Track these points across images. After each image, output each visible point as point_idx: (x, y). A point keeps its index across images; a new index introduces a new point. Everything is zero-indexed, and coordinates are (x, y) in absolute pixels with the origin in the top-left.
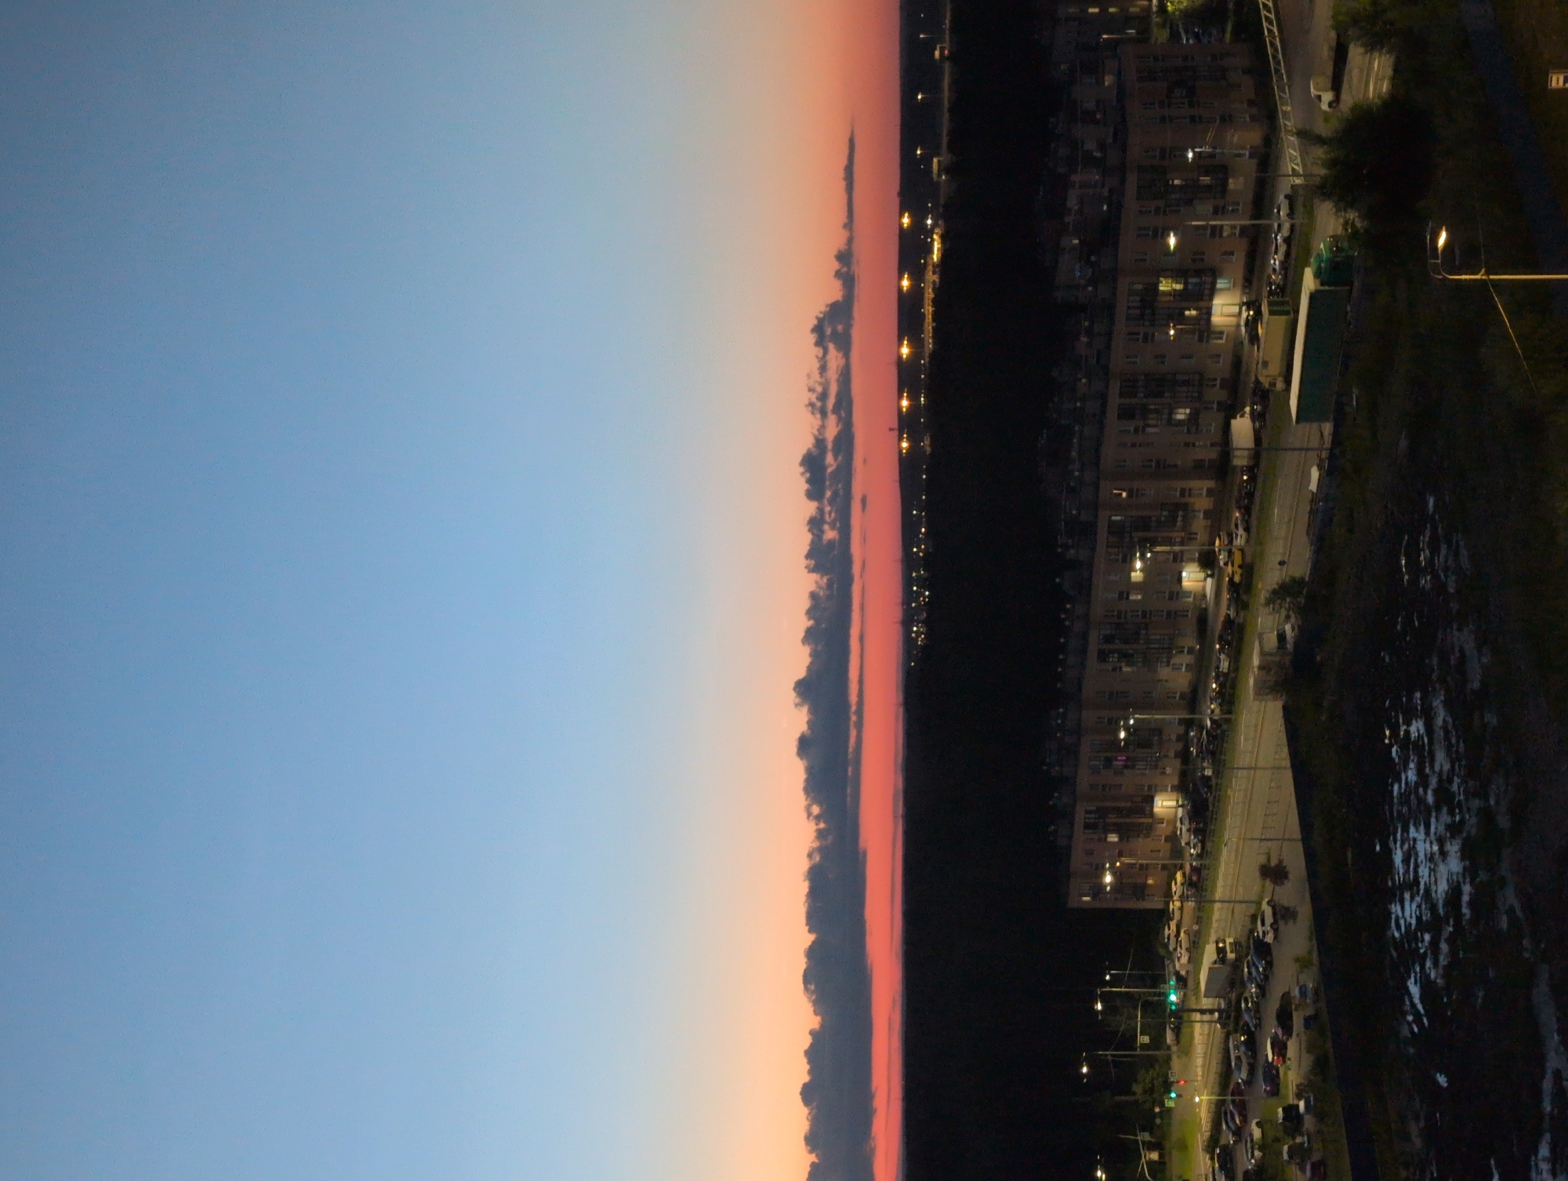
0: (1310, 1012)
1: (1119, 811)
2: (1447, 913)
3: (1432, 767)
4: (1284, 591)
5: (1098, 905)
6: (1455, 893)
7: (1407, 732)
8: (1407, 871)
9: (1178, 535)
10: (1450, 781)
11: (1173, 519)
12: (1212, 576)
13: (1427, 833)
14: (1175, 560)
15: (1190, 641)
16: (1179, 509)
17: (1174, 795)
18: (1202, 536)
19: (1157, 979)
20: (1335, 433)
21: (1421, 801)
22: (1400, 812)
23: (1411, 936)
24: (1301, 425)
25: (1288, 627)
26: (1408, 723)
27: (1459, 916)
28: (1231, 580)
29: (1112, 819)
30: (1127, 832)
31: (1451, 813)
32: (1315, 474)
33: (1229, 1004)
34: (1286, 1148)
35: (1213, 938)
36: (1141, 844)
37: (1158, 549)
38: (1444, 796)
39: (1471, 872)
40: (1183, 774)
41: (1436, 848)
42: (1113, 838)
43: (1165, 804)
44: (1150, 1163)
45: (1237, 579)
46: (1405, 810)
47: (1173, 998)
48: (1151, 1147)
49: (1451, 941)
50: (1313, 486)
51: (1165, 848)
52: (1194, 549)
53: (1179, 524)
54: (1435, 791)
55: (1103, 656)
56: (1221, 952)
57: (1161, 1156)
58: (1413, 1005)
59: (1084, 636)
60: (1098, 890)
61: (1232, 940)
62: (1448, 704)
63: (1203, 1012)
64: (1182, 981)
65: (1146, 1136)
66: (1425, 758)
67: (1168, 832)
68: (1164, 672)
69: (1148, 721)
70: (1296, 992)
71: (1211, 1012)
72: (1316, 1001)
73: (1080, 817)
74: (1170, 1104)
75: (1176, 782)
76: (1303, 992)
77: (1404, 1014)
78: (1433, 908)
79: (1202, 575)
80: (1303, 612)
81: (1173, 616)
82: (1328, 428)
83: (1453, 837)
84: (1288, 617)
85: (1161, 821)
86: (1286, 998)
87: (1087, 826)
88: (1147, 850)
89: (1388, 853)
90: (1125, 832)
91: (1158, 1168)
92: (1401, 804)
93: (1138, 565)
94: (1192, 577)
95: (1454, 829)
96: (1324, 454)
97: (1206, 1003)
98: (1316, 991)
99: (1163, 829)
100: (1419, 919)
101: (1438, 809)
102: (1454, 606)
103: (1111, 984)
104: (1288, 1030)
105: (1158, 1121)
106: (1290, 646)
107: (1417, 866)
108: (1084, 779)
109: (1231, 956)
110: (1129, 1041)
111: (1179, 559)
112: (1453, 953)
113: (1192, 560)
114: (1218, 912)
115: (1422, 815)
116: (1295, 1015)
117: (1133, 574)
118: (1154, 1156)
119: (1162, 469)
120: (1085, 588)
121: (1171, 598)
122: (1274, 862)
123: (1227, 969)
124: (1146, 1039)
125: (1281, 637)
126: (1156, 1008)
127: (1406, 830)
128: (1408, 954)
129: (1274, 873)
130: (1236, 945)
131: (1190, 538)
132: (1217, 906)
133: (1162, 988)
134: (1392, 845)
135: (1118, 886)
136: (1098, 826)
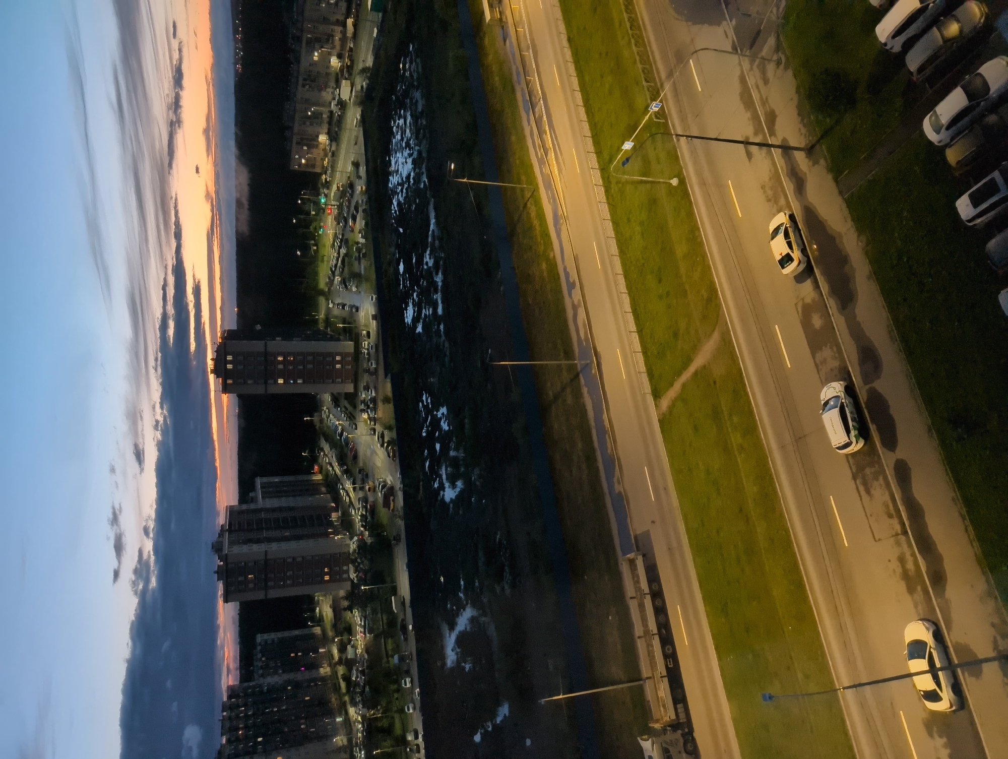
0: (364, 207)
1: (307, 139)
2: (406, 182)
3: (405, 134)
4: (364, 70)
5: (300, 169)
6: (409, 175)
7: (399, 123)
8: (395, 167)
9: (330, 46)
10: (410, 140)
11: (328, 40)
12: (340, 62)
13: (402, 155)
14: (329, 54)
15: (332, 84)
16: (330, 37)
17: (326, 136)
18: (338, 47)
19: (318, 194)
20: (383, 17)
21: (401, 145)
22: (394, 148)
23: (395, 187)
24: (372, 12)
25: (364, 83)
26: (399, 120)
27: (409, 182)
28: (347, 64)
29: (305, 142)
30: (310, 147)
31: (410, 150)
32: (376, 30)
33: (340, 204)
34: (355, 248)
35: (336, 183)
36: (314, 151)
37: (323, 49)
38: (408, 145)
39: (414, 169)
40: (329, 129)
41: (404, 160)
42: (305, 148)
43: (323, 138)
44: (314, 250)
45: (349, 64)
46: (396, 148)
47: (323, 201)
48: (315, 245)
49: (407, 189)
50: (375, 35)
51: (322, 153)
52: (335, 52)
53: (330, 41)
54: (406, 143)
55: (304, 86)
56: (338, 187)
57: (317, 248)
58: (394, 208)
59: (298, 78)
60: (300, 164)
61: (341, 184)
62: (412, 115)
63: (332, 205)
64: (326, 196)
65: (313, 242)
66: (403, 132)
67: (324, 147)
68: (324, 94)
69: (318, 110)
70: (360, 202)
71: (334, 205)
72: (366, 204)
73: (294, 141)
74: (320, 233)
75: (327, 131)
76: (362, 201)
77: (392, 210)
78: (402, 179)
79: (338, 61)
80: (369, 78)
81: (327, 74)
82: (380, 15)
83: (410, 157)
84: (365, 80)
85: (321, 144)
86: (357, 202)
87: (298, 143)
88: (317, 153)
89: (390, 160)
90: (309, 147)
91: (317, 251)
92: (395, 146)
93: (316, 54)
94: (334, 62)
95: (410, 155)
96: (379, 24)
97: (333, 203)
98: (366, 202)
99: (322, 147)
100: (398, 182)
101: (406, 148)
102: (415, 83)
103: (304, 195)
104: (357, 212)
105: (317, 238)
106: (365, 90)
107: (398, 165)
108: (296, 128)
109: (341, 189)
110: (308, 213)
111: (330, 54)
112: (407, 193)
113: (334, 55)
114: (338, 175)
115: (402, 150)
116: (360, 208)
117: (314, 57)
118: (315, 248)
119: (326, 20)
120: (298, 61)
121: (327, 67)
122: (355, 161)
123: (339, 193)
124: (313, 213)
125: (362, 87)
126: (317, 203)
127: (396, 153)
128: (395, 193)
129: (356, 165)
130: (343, 186)
131: (333, 48)
132: (338, 173)
133: (320, 197)
134: (391, 158)
135: (306, 165)
136: (300, 143)
